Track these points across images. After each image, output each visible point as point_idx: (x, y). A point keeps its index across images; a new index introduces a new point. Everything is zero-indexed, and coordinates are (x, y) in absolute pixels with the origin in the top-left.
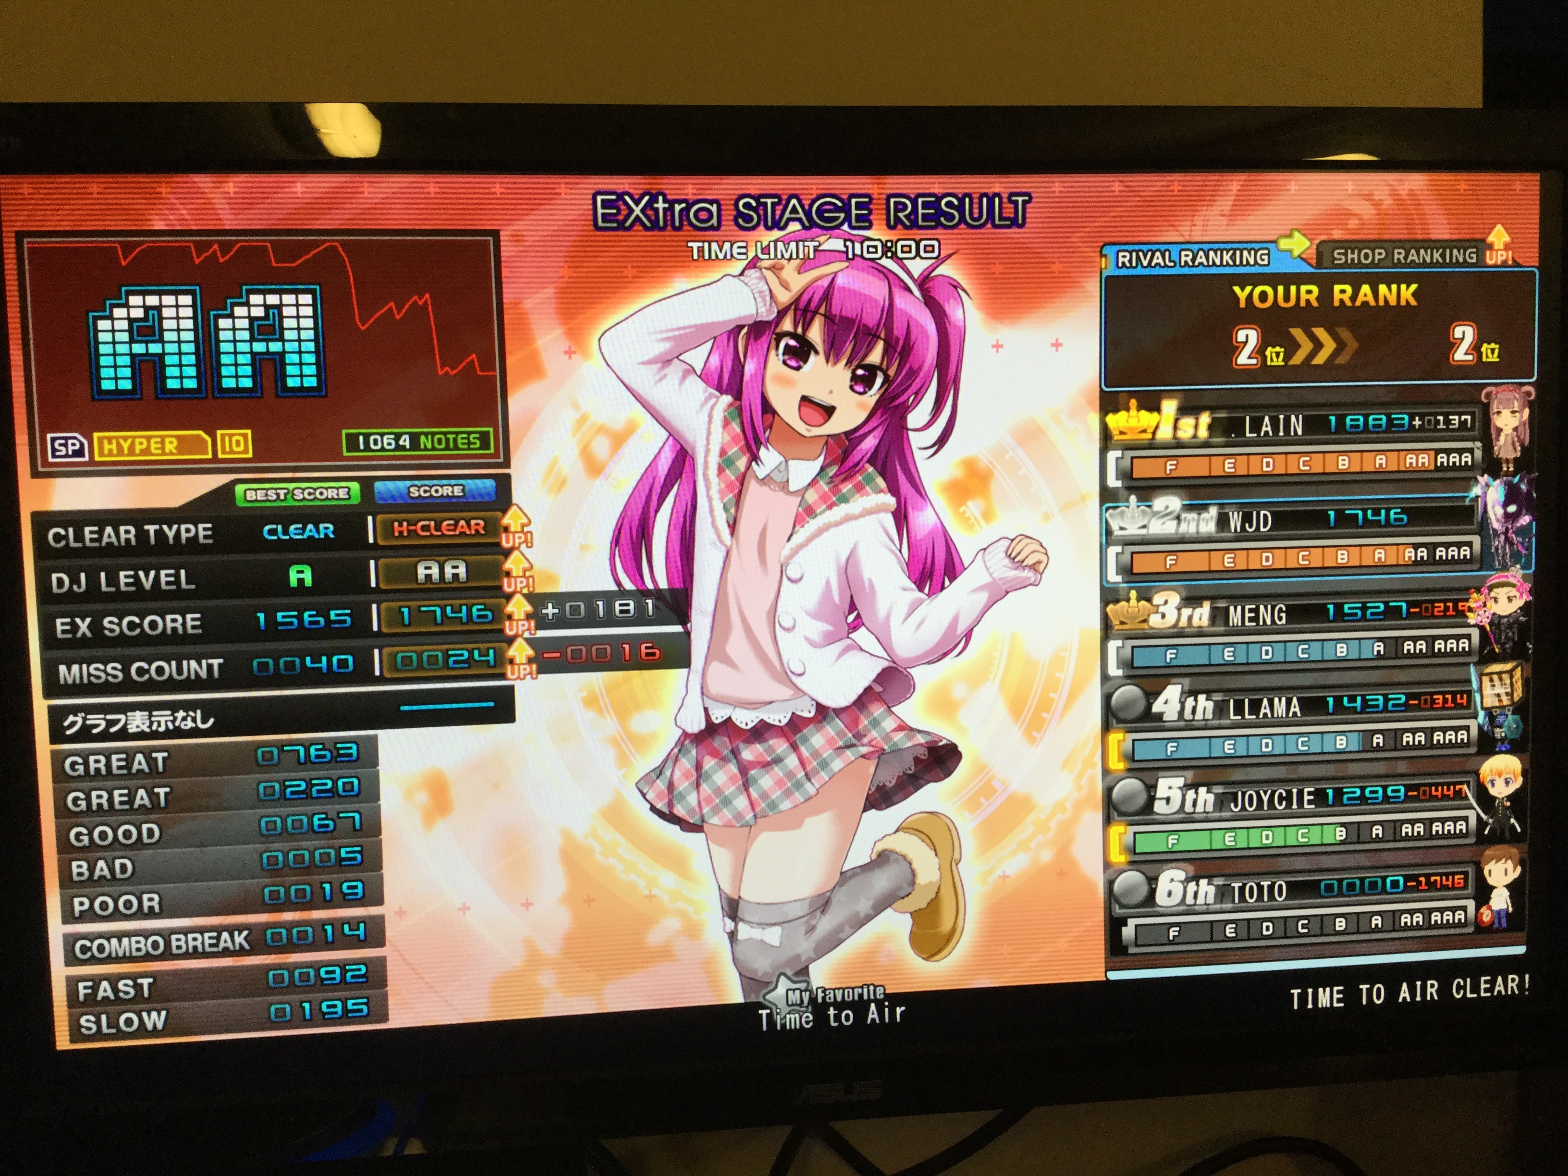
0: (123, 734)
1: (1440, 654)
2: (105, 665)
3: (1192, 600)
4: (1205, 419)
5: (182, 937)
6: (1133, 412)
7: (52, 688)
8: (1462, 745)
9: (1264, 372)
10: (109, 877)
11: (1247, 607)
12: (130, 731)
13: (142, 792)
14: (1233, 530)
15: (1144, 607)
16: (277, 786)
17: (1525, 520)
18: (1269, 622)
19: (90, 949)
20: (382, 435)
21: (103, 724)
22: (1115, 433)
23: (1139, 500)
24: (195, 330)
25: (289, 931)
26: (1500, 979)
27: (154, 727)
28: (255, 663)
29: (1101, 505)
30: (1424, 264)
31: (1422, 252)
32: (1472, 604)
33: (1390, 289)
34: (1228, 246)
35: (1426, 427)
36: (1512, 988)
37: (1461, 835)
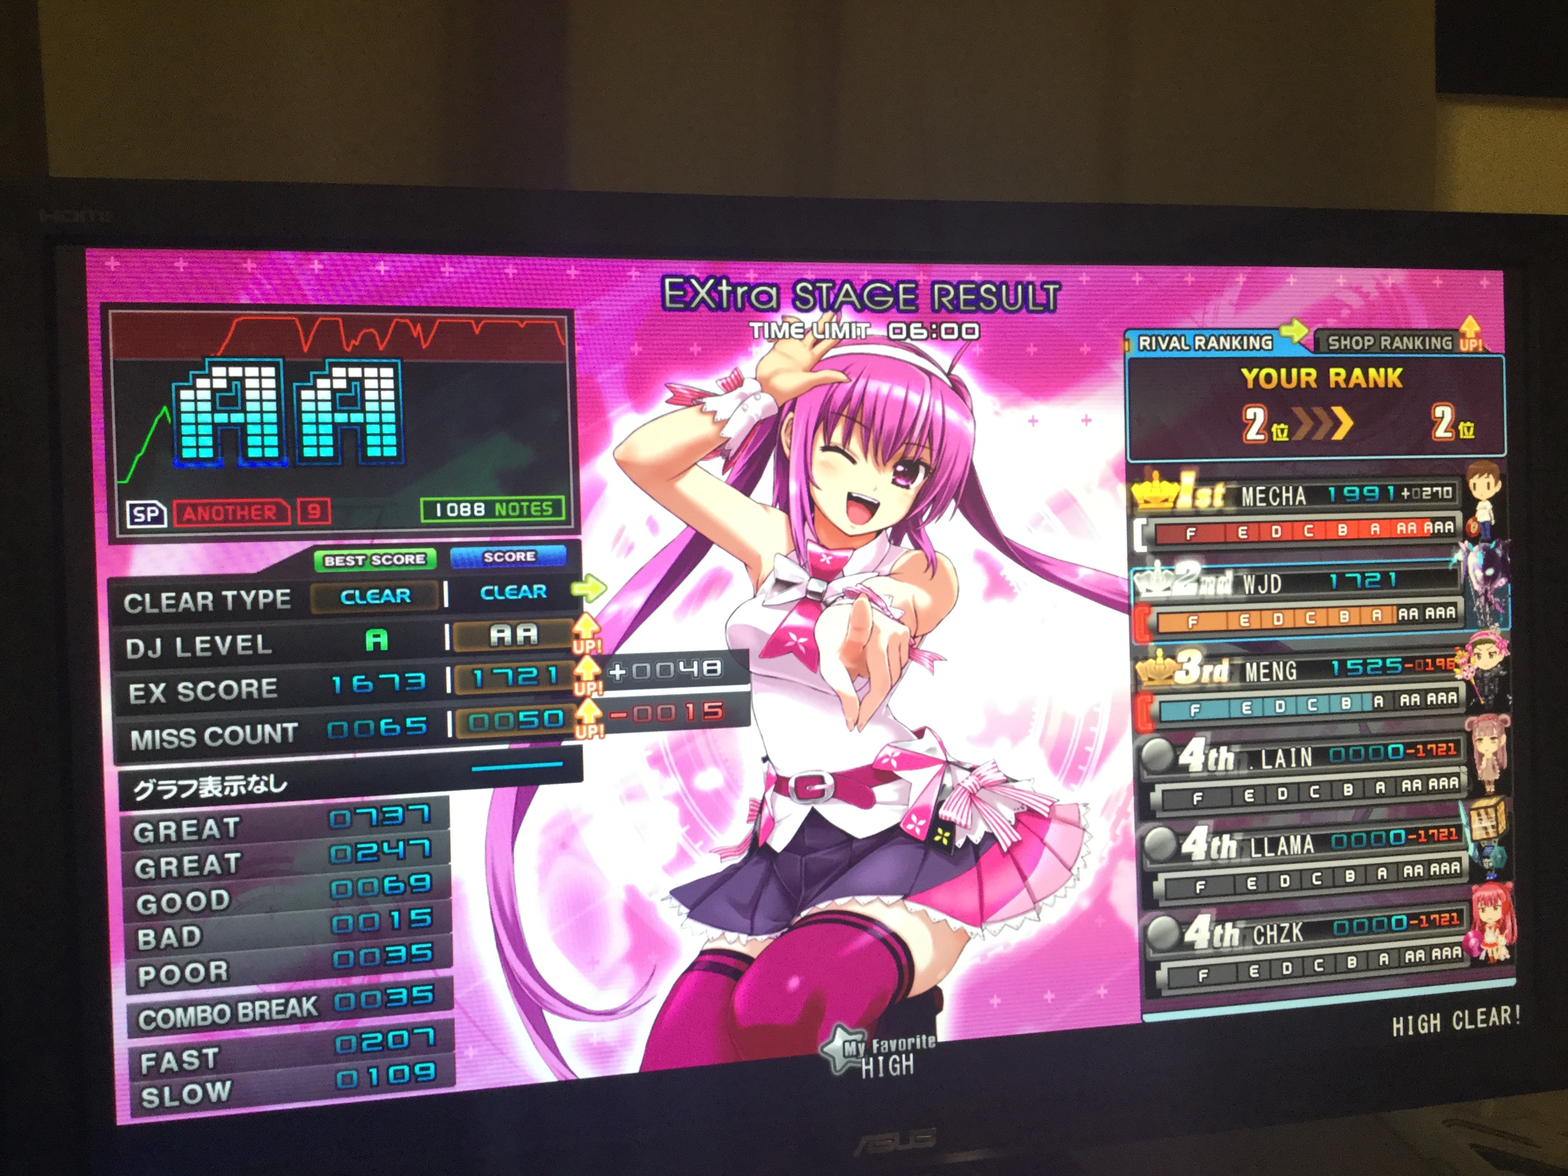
0: (195, 800)
1: (1433, 706)
2: (179, 730)
3: (1212, 658)
4: (1220, 489)
5: (249, 1004)
6: (1156, 482)
7: (124, 754)
8: (1455, 790)
9: (1270, 447)
10: (176, 944)
11: (1262, 664)
12: (202, 796)
13: (212, 858)
14: (1247, 592)
15: (1170, 665)
16: (349, 849)
17: (1502, 582)
18: (1281, 678)
19: (155, 1019)
20: (459, 503)
21: (175, 790)
22: (1140, 502)
23: (1163, 564)
24: (278, 400)
25: (358, 998)
26: (1494, 1010)
27: (227, 792)
28: (330, 726)
29: (1129, 569)
30: (1407, 351)
31: (1405, 339)
32: (1457, 660)
33: (1378, 372)
34: (1237, 332)
35: (1414, 497)
36: (1505, 1019)
37: (1456, 875)
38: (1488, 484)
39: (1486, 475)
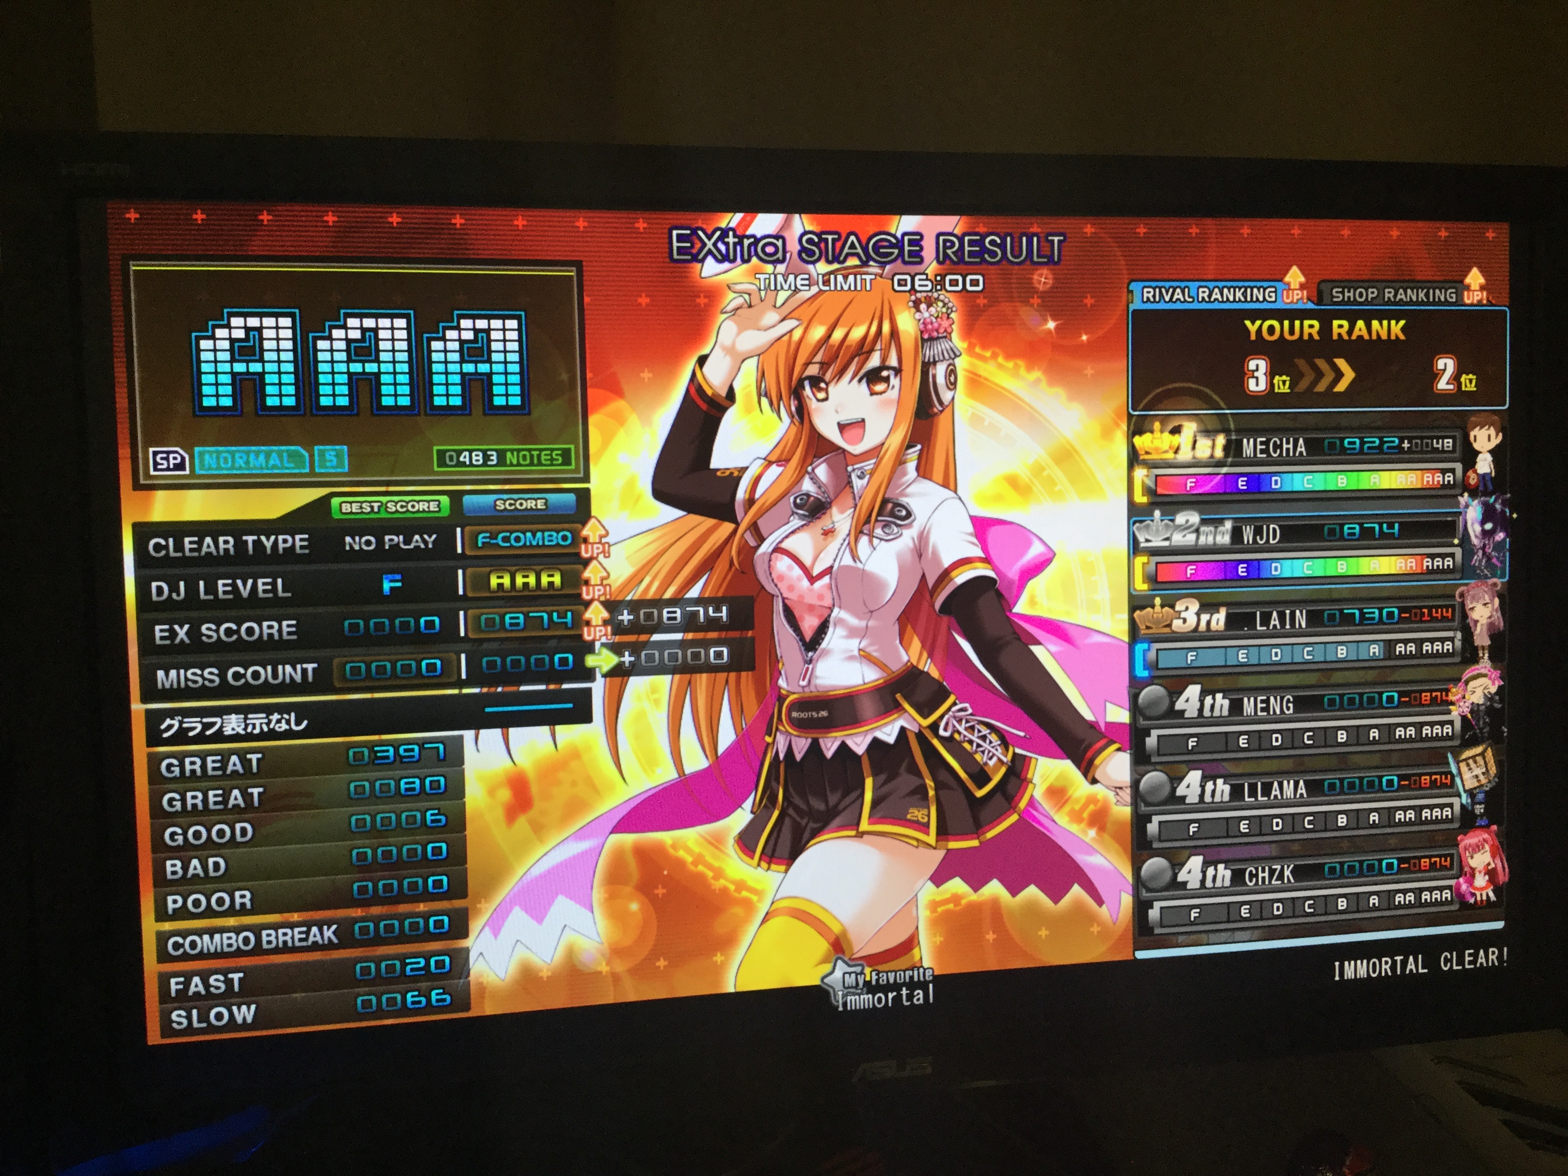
0: (219, 737)
1: (1428, 655)
2: (203, 670)
3: (1208, 606)
4: (1221, 440)
5: (272, 932)
6: (1157, 434)
7: (150, 692)
8: (1448, 738)
9: (1270, 397)
10: (202, 874)
12: (226, 733)
13: (236, 792)
14: (1245, 542)
15: (1167, 612)
16: (367, 785)
17: (1500, 536)
18: (1278, 626)
19: (182, 945)
20: (471, 451)
21: (199, 727)
22: (1141, 452)
23: (1163, 514)
24: (295, 350)
25: (376, 926)
26: (1482, 952)
27: (249, 730)
28: (347, 667)
29: (1129, 519)
30: (1411, 303)
31: (1409, 291)
33: (1381, 324)
34: (1240, 284)
35: (1414, 449)
36: (1493, 960)
37: (1447, 820)
38: (1489, 436)
39: (1487, 427)
